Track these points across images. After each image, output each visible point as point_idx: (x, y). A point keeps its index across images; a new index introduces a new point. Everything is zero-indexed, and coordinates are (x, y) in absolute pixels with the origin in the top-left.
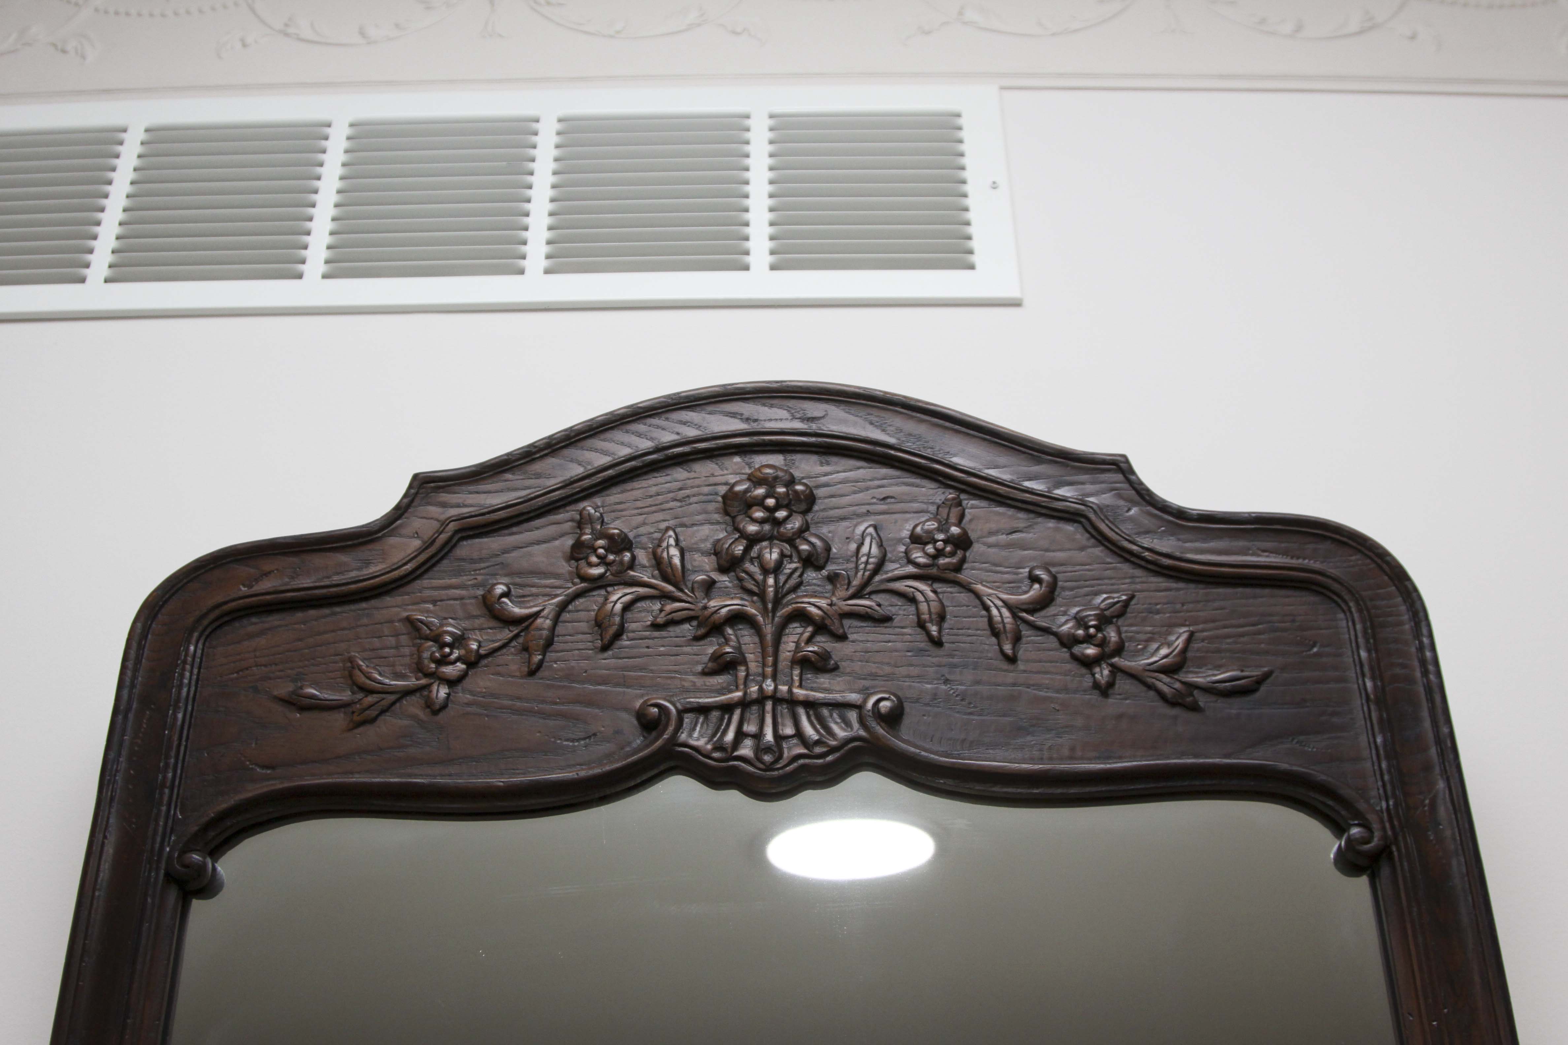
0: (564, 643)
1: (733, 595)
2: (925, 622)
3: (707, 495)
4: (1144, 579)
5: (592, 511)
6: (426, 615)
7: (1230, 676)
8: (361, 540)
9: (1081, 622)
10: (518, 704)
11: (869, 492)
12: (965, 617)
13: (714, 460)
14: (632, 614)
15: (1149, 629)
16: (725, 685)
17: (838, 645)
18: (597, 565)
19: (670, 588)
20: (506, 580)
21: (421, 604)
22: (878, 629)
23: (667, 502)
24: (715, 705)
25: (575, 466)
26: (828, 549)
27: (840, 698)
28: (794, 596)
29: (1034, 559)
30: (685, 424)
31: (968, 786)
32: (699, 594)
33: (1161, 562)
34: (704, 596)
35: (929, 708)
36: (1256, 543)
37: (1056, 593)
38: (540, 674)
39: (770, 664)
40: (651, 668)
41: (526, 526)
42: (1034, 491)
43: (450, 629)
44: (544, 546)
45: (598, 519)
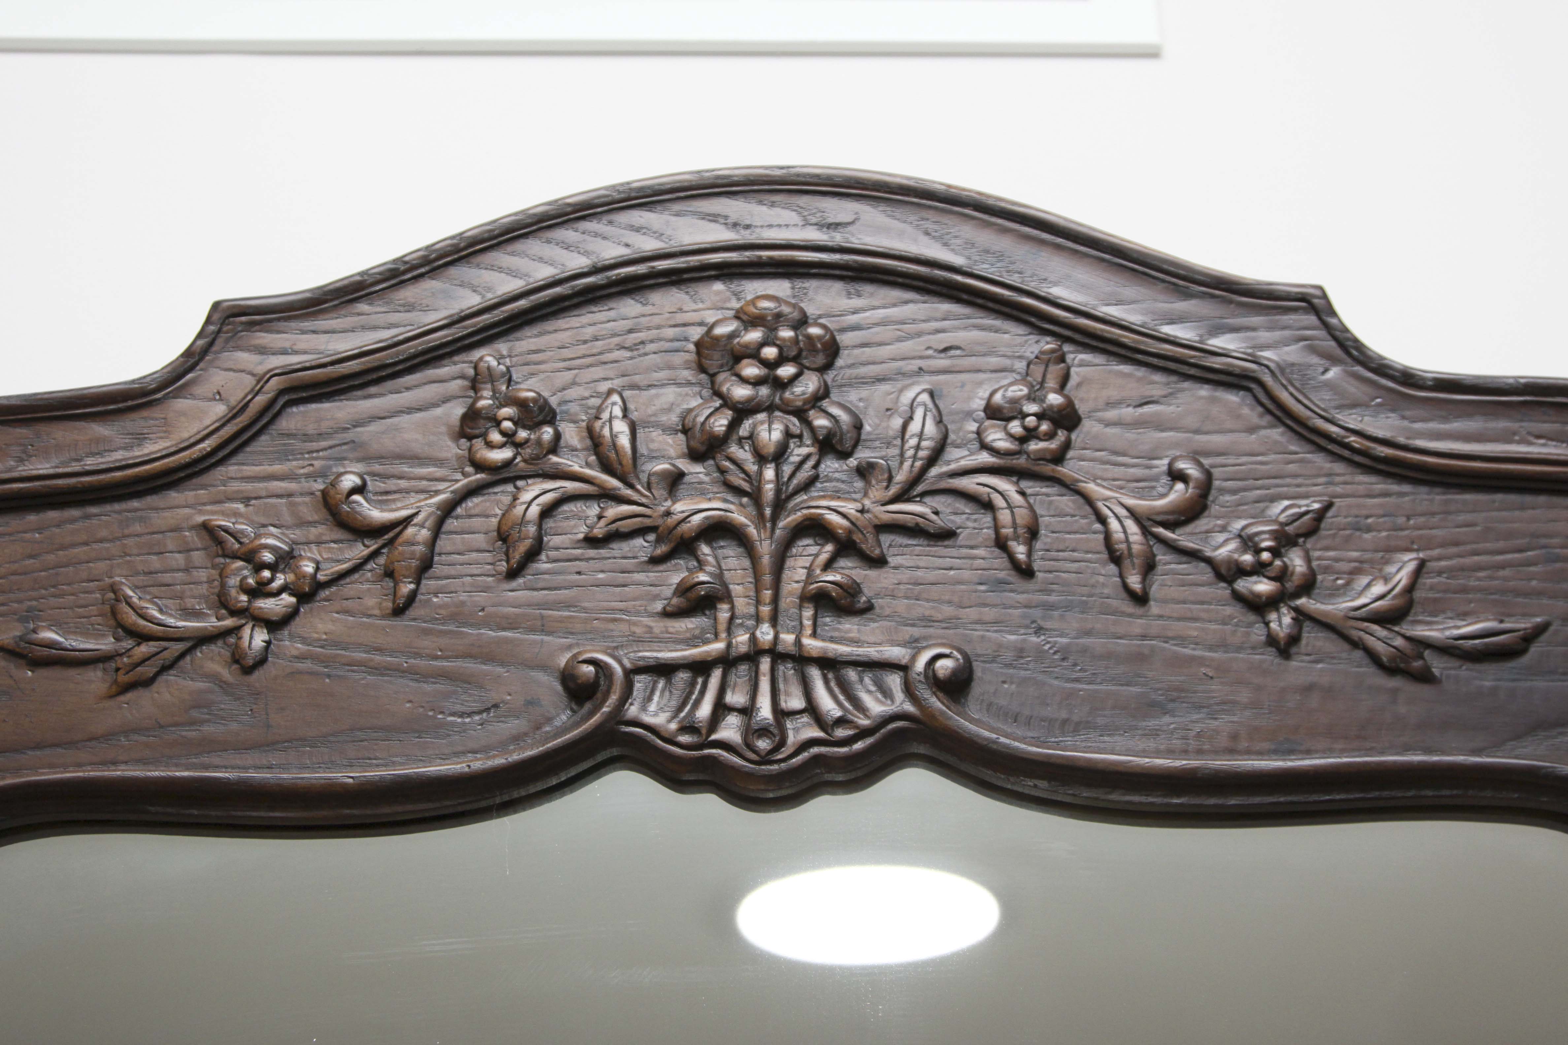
0: (449, 565)
1: (711, 495)
2: (1007, 539)
3: (671, 340)
4: (1348, 478)
5: (494, 363)
6: (233, 520)
7: (1483, 630)
8: (130, 403)
9: (1248, 542)
10: (378, 658)
11: (921, 339)
12: (1069, 533)
13: (683, 287)
14: (555, 521)
15: (1355, 554)
16: (697, 632)
17: (873, 573)
18: (502, 446)
19: (613, 482)
20: (359, 467)
21: (225, 502)
22: (936, 549)
23: (610, 351)
24: (682, 662)
25: (467, 292)
26: (858, 427)
27: (876, 653)
28: (805, 497)
29: (1176, 445)
30: (638, 231)
31: (1071, 792)
32: (659, 492)
33: (1373, 452)
34: (666, 496)
35: (1011, 671)
36: (1524, 424)
37: (1211, 498)
38: (412, 612)
39: (768, 601)
40: (583, 605)
41: (390, 384)
42: (1177, 340)
43: (271, 541)
44: (419, 415)
45: (503, 375)
